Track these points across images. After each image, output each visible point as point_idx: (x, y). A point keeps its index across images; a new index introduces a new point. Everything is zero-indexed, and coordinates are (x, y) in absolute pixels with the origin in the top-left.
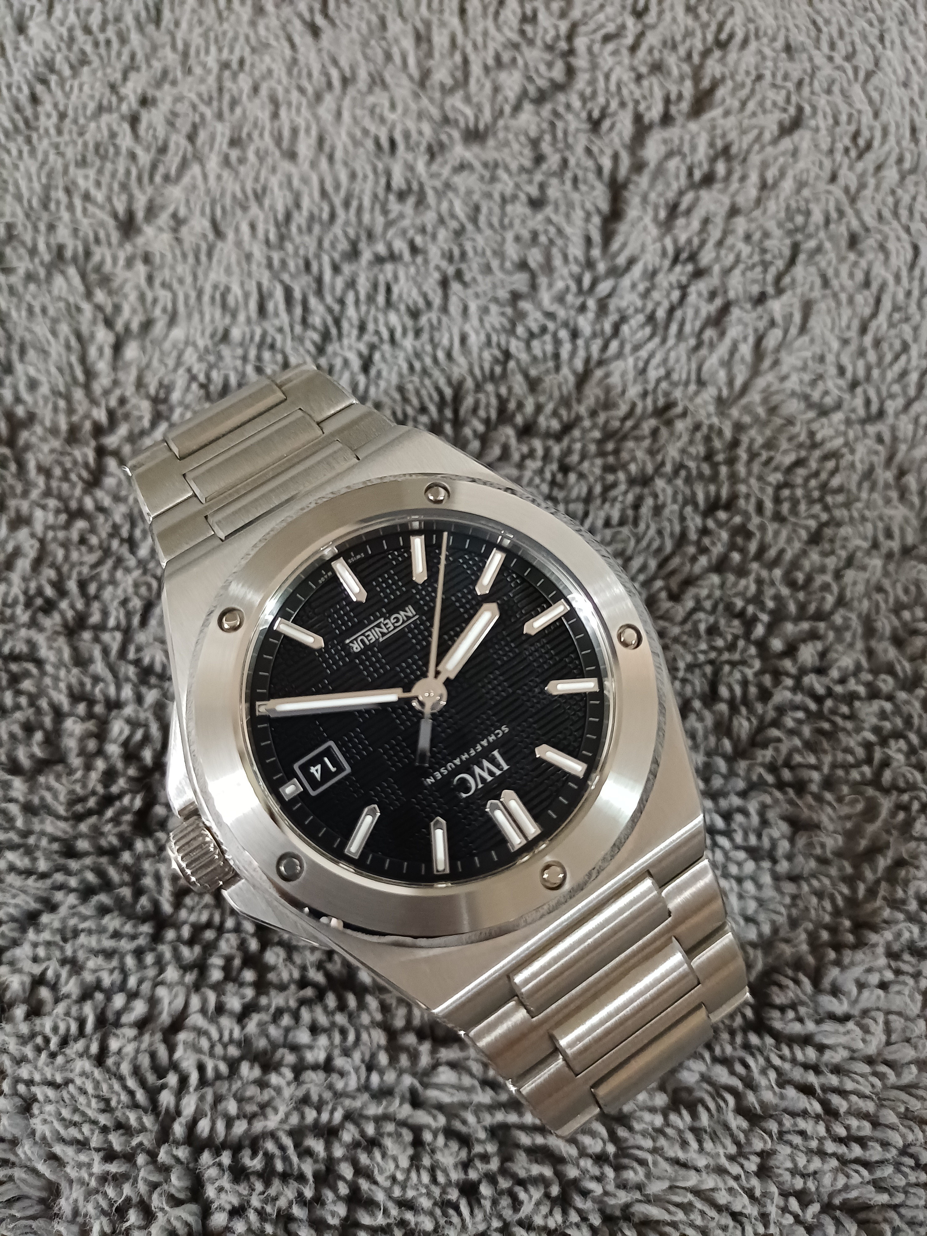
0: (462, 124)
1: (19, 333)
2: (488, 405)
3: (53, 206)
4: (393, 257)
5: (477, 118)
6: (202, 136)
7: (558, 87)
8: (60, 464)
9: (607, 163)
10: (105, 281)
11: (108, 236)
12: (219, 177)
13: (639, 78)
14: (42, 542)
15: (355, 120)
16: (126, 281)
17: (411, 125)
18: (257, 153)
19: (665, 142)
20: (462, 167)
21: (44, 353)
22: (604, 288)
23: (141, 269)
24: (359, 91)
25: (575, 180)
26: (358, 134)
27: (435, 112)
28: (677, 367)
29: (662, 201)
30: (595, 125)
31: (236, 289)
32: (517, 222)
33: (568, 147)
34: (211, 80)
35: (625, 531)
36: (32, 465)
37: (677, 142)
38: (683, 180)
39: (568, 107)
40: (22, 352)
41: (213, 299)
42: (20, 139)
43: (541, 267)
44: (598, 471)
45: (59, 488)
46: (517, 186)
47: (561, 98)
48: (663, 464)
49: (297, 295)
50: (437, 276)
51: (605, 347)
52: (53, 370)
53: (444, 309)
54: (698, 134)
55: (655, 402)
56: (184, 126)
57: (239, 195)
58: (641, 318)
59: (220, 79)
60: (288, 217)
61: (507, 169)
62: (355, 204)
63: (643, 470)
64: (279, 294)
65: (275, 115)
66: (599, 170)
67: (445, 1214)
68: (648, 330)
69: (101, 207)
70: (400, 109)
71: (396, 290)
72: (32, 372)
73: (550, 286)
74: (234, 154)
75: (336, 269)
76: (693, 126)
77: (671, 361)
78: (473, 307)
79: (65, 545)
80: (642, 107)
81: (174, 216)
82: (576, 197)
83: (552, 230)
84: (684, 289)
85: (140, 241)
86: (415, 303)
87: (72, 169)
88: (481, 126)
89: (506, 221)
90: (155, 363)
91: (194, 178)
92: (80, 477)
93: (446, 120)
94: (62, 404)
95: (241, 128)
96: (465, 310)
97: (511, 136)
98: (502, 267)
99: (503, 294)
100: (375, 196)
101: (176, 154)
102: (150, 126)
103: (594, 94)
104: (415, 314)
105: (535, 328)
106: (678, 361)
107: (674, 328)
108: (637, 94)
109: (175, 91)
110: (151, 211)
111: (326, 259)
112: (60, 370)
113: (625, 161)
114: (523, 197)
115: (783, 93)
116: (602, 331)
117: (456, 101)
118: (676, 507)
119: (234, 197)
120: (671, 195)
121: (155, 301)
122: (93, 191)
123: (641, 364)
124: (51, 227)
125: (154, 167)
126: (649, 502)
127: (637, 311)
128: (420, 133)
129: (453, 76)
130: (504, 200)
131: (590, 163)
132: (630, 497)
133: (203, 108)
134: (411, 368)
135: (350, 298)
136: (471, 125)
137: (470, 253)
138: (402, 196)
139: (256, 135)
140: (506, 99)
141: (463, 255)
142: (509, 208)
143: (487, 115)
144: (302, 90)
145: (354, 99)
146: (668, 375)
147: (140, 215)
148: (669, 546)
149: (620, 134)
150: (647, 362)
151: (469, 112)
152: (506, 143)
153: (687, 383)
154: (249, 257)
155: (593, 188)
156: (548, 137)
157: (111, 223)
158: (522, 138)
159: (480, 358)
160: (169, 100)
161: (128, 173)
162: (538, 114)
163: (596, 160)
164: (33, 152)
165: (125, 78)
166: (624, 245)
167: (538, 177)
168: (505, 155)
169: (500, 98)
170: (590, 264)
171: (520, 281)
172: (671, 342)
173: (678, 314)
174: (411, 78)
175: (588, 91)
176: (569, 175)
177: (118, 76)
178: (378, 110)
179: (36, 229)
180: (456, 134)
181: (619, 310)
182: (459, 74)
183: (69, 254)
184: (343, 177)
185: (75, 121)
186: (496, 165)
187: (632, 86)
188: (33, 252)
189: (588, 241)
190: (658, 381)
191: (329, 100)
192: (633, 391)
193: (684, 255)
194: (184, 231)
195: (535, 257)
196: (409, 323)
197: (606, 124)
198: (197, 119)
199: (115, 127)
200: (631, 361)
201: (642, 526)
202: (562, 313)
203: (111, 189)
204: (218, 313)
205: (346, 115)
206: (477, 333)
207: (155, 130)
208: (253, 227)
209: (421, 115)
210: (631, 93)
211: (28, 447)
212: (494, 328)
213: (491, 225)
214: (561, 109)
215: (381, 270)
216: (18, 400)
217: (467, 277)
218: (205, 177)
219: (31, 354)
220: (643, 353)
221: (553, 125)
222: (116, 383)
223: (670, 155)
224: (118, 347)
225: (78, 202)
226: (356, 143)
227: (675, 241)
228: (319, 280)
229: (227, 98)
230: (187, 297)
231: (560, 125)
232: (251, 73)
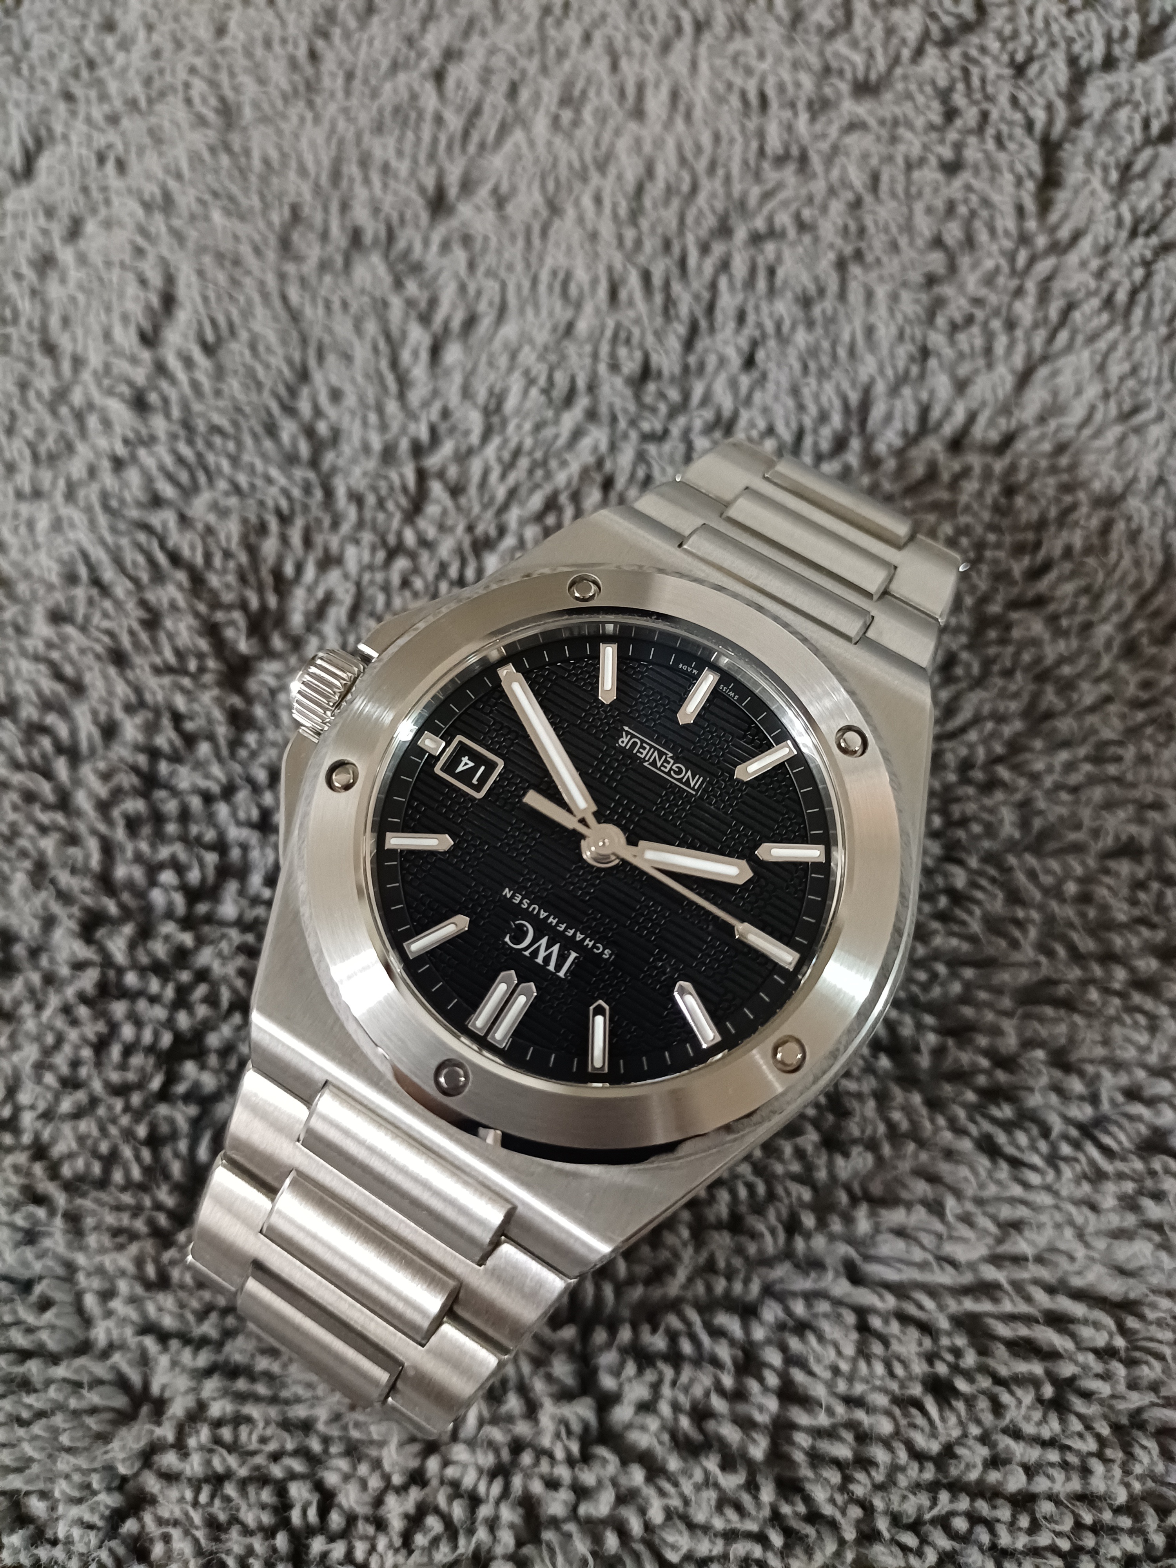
0: (849, 75)
1: (316, 332)
2: (905, 413)
3: (344, 183)
4: (773, 233)
5: (868, 68)
6: (525, 95)
7: (967, 27)
8: (374, 489)
9: (1039, 115)
10: (417, 268)
11: (416, 217)
12: (549, 144)
13: (1071, 13)
14: (358, 584)
15: (716, 73)
16: (440, 271)
17: (786, 75)
18: (596, 112)
19: (1110, 88)
20: (854, 126)
21: (347, 358)
22: (1044, 267)
23: (460, 255)
24: (716, 38)
25: (999, 138)
26: (720, 87)
27: (814, 61)
28: (1146, 360)
29: (1111, 160)
30: (1019, 70)
31: (581, 275)
32: (927, 190)
33: (988, 98)
34: (531, 29)
35: (1091, 561)
36: (341, 492)
37: (1126, 87)
38: (1138, 134)
39: (983, 50)
40: (321, 357)
41: (550, 288)
42: (301, 104)
43: (961, 245)
44: (1051, 492)
45: (374, 521)
46: (926, 147)
47: (974, 39)
48: (1134, 480)
49: (657, 280)
50: (831, 256)
51: (1051, 338)
52: (360, 379)
53: (842, 295)
54: (1153, 76)
55: (1120, 404)
56: (501, 85)
57: (577, 165)
58: (1095, 302)
59: (541, 27)
60: (640, 190)
61: (910, 126)
62: (721, 172)
63: (1109, 488)
64: (634, 280)
65: (615, 67)
66: (1029, 125)
67: (906, 1415)
68: (1105, 317)
69: (407, 183)
70: (770, 59)
71: (781, 273)
72: (334, 380)
73: (975, 266)
74: (567, 115)
75: (705, 249)
76: (1144, 69)
77: (1137, 355)
78: (881, 293)
79: (386, 588)
80: (1077, 48)
81: (495, 191)
82: (1002, 158)
83: (974, 199)
84: (1147, 264)
85: (454, 222)
86: (804, 290)
87: (367, 137)
88: (873, 77)
89: (914, 190)
90: (482, 367)
91: (517, 146)
92: (398, 505)
93: (827, 70)
94: (373, 418)
95: (572, 85)
96: (869, 296)
97: (913, 87)
98: (912, 243)
99: (916, 277)
100: (745, 162)
101: (493, 117)
102: (459, 85)
103: (1015, 35)
104: (806, 302)
105: (958, 318)
106: (1145, 353)
107: (1138, 314)
108: (1071, 31)
109: (487, 42)
110: (467, 186)
111: (690, 240)
112: (367, 376)
113: (1062, 112)
114: (933, 161)
116: (1046, 319)
117: (840, 45)
118: (1156, 532)
119: (570, 166)
120: (1123, 152)
121: (479, 293)
122: (394, 163)
123: (1098, 358)
124: (345, 207)
125: (466, 135)
126: (1120, 527)
127: (1090, 294)
128: (798, 85)
129: (832, 17)
130: (910, 166)
131: (1018, 117)
132: (1095, 523)
133: (522, 62)
134: (805, 368)
135: (723, 283)
136: (860, 75)
137: (871, 228)
138: (780, 161)
139: (591, 92)
140: (904, 41)
141: (862, 231)
142: (916, 175)
143: (881, 62)
144: (645, 38)
145: (710, 47)
146: (1134, 371)
147: (453, 191)
148: (1150, 579)
149: (1054, 78)
150: (1106, 356)
151: (857, 58)
152: (909, 96)
153: (1159, 382)
154: (594, 236)
155: (1022, 146)
156: (960, 86)
157: (419, 202)
158: (928, 89)
159: (892, 355)
160: (480, 53)
161: (435, 140)
162: (945, 57)
163: (1024, 111)
164: (317, 120)
165: (424, 28)
166: (1065, 216)
167: (952, 135)
168: (907, 110)
169: (895, 41)
170: (1024, 239)
171: (936, 261)
172: (1136, 330)
173: (1143, 297)
174: (779, 19)
175: (1008, 30)
176: (990, 131)
177: (415, 26)
178: (742, 60)
179: (326, 209)
180: (844, 87)
181: (1065, 294)
182: (840, 14)
183: (368, 238)
184: (706, 139)
185: (366, 82)
186: (896, 123)
187: (1064, 21)
188: (324, 236)
189: (1020, 211)
190: (1122, 379)
191: (682, 47)
192: (1093, 391)
193: (1144, 227)
194: (510, 209)
195: (953, 232)
196: (800, 314)
197: (1033, 70)
198: (517, 75)
199: (417, 87)
200: (1086, 355)
201: (1113, 555)
202: (993, 299)
203: (415, 161)
204: (558, 305)
205: (704, 67)
206: (887, 326)
207: (466, 90)
208: (598, 200)
209: (796, 65)
210: (1063, 29)
211: (334, 470)
212: (906, 319)
213: (893, 195)
214: (974, 53)
215: (762, 251)
216: (318, 412)
217: (869, 258)
218: (532, 143)
219: (332, 359)
220: (1102, 345)
221: (966, 72)
222: (435, 393)
223: (1117, 105)
224: (436, 351)
225: (376, 179)
226: (721, 100)
227: (1133, 210)
228: (683, 263)
229: (552, 50)
230: (519, 287)
231: (975, 71)
232: (579, 19)
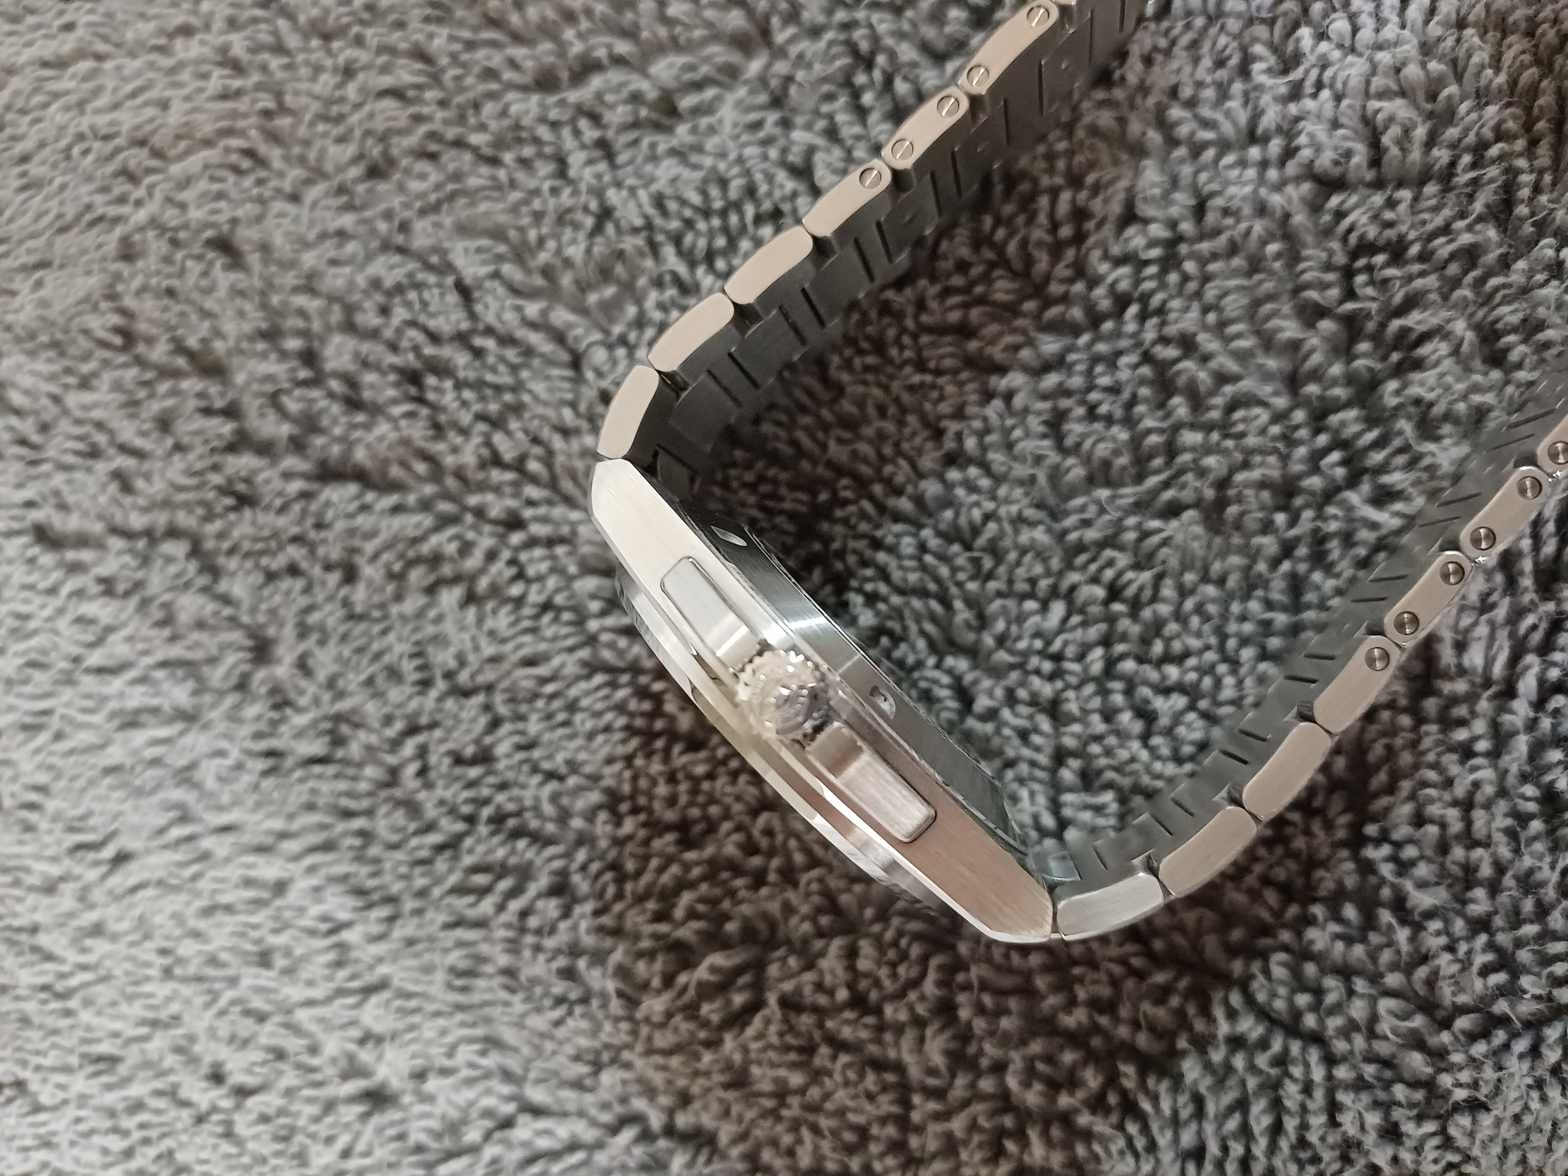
0: (248, 667)
4: (422, 755)
5: (241, 649)
6: (258, 1003)
7: (197, 549)
9: (296, 486)
10: (452, 1128)
11: (392, 1124)
12: (309, 984)
13: (180, 448)
15: (238, 802)
16: (450, 1102)
17: (246, 730)
18: (276, 932)
19: (262, 415)
20: (303, 666)
23: (432, 1084)
24: (199, 801)
25: (320, 526)
26: (253, 799)
27: (230, 701)
28: (558, 392)
29: (344, 419)
30: (244, 502)
31: (451, 958)
32: (377, 599)
33: (275, 535)
34: (187, 991)
37: (260, 400)
38: (313, 392)
39: (221, 536)
41: (463, 990)
43: (431, 570)
46: (329, 599)
47: (209, 544)
49: (460, 879)
50: (449, 702)
51: (535, 480)
53: (489, 689)
54: (249, 372)
56: (247, 1026)
57: (331, 957)
58: (497, 437)
59: (185, 980)
60: (359, 891)
61: (307, 611)
62: (346, 803)
64: (458, 903)
65: (229, 909)
66: (306, 495)
68: (513, 427)
69: (359, 1133)
70: (225, 745)
74: (280, 962)
76: (239, 377)
77: (552, 399)
78: (490, 650)
80: (218, 444)
81: (359, 1042)
82: (341, 525)
83: (386, 555)
84: (459, 386)
85: (396, 1086)
86: (484, 724)
88: (249, 643)
89: (376, 613)
90: (551, 1066)
91: (312, 1018)
93: (241, 686)
95: (246, 953)
96: (494, 660)
98: (433, 619)
99: (469, 614)
100: (336, 776)
101: (283, 1037)
102: (249, 1071)
103: (207, 505)
104: (497, 723)
105: (511, 572)
108: (202, 450)
109: (202, 1038)
110: (354, 1071)
111: (416, 840)
113: (291, 463)
114: (343, 591)
115: (190, 264)
116: (513, 485)
117: (216, 675)
120: (336, 408)
121: (471, 1066)
127: (486, 442)
128: (257, 718)
129: (184, 679)
130: (351, 617)
131: (297, 507)
133: (223, 1002)
134: (564, 724)
136: (247, 656)
138: (338, 742)
139: (255, 934)
140: (216, 614)
142: (361, 610)
143: (236, 636)
144: (197, 877)
145: (207, 807)
146: (570, 403)
147: (362, 1084)
149: (257, 470)
150: (555, 427)
151: (231, 658)
152: (273, 612)
154: (411, 942)
155: (328, 504)
156: (264, 561)
157: (377, 1120)
158: (266, 592)
159: (553, 639)
160: (213, 1045)
161: (310, 1100)
162: (233, 574)
163: (292, 501)
165: (187, 1104)
166: (403, 463)
167: (317, 571)
168: (289, 615)
169: (214, 621)
171: (449, 597)
172: (526, 399)
174: (183, 733)
175: (200, 511)
176: (313, 535)
177: (185, 1113)
178: (225, 774)
180: (261, 674)
181: (483, 466)
182: (181, 672)
184: (310, 819)
186: (302, 625)
187: (191, 457)
189: (398, 509)
191: (207, 842)
193: (414, 389)
194: (380, 1029)
195: (420, 576)
196: (508, 729)
197: (242, 488)
198: (238, 1009)
199: (252, 1116)
202: (487, 542)
204: (481, 982)
205: (229, 818)
206: (521, 645)
207: (253, 1064)
208: (374, 938)
209: (234, 718)
210: (201, 457)
212: (514, 624)
213: (382, 634)
214: (226, 545)
215: (437, 770)
217: (453, 664)
221: (247, 555)
222: (582, 1113)
223: (280, 410)
224: (536, 1111)
226: (266, 801)
227: (395, 402)
229: (210, 972)
230: (464, 1025)
231: (246, 546)
232: (178, 939)
